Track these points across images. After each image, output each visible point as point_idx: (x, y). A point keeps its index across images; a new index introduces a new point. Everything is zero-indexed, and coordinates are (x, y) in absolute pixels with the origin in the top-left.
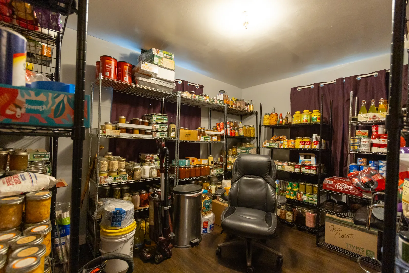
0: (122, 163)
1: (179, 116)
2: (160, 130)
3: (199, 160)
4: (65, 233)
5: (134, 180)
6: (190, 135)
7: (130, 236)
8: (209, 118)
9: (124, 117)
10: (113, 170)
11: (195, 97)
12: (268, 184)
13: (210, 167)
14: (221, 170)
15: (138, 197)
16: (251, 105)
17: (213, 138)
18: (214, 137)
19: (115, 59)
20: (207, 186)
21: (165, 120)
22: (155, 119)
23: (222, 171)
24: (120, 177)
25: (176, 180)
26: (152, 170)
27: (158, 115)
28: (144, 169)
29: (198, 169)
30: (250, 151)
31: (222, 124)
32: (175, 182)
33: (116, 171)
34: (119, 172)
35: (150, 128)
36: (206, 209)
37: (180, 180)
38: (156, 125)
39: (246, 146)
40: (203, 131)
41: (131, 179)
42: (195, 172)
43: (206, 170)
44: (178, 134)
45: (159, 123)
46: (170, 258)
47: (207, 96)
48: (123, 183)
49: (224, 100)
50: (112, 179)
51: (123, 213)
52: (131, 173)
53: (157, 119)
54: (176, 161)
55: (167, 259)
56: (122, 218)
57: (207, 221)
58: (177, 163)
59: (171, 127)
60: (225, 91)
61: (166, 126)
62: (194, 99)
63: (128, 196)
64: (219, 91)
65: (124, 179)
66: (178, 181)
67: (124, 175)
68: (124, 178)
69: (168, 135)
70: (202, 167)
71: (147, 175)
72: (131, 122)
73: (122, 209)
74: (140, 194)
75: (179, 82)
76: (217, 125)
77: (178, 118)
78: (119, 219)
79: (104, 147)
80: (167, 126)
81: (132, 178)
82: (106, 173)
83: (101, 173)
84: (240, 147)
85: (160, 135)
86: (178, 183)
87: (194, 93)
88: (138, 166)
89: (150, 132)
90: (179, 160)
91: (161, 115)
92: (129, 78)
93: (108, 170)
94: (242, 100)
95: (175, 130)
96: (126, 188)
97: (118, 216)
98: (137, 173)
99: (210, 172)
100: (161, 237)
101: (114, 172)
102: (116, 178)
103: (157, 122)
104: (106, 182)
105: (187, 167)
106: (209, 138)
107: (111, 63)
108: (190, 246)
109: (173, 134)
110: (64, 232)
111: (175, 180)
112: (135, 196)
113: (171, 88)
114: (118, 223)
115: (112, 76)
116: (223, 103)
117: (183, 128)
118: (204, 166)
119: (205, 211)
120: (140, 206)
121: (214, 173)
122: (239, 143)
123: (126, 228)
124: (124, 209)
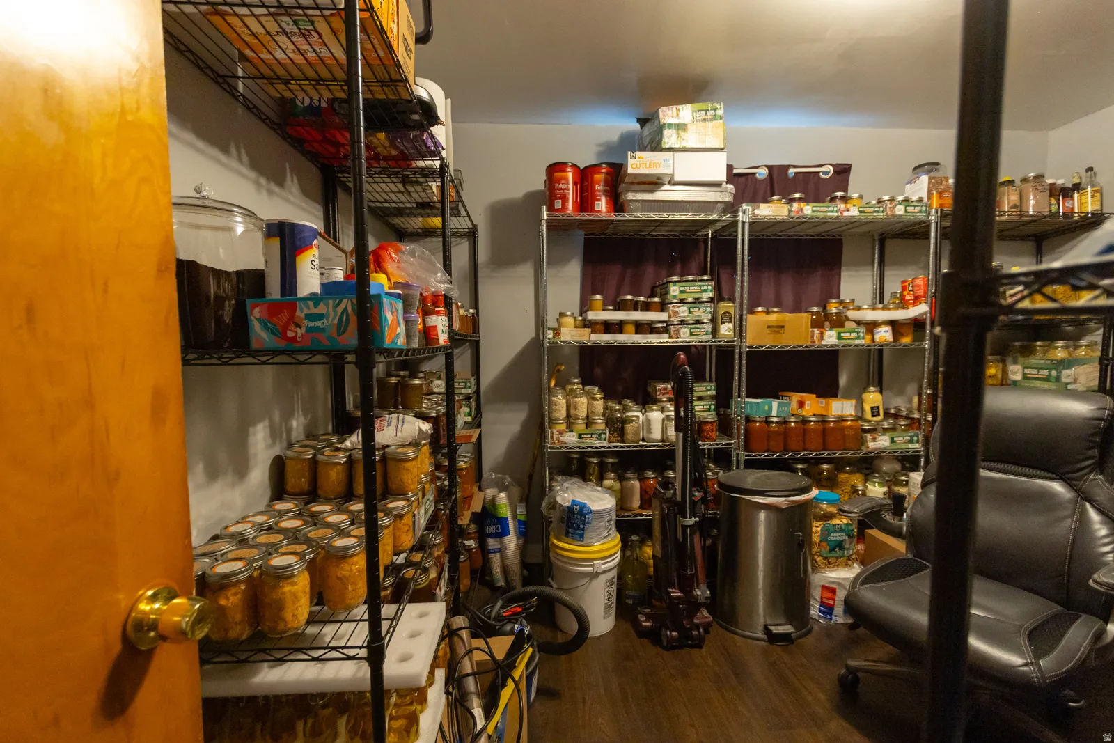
0: (595, 402)
1: (742, 275)
2: (691, 320)
3: (822, 403)
4: (500, 531)
5: (622, 445)
6: (783, 327)
7: (603, 566)
8: (876, 265)
9: (598, 297)
10: (577, 418)
11: (802, 210)
12: (1088, 505)
13: (866, 426)
14: (912, 437)
15: (637, 484)
16: (1089, 189)
17: (876, 330)
18: (880, 329)
19: (574, 166)
20: (852, 483)
21: (705, 291)
22: (677, 293)
23: (917, 442)
24: (592, 434)
25: (738, 454)
26: (668, 423)
27: (684, 281)
28: (649, 421)
29: (814, 431)
30: (1067, 375)
31: (921, 283)
32: (734, 459)
33: (583, 419)
34: (589, 422)
35: (663, 316)
36: (831, 551)
37: (750, 456)
38: (679, 307)
39: (1050, 355)
40: (836, 313)
41: (618, 441)
42: (801, 438)
43: (846, 433)
44: (740, 329)
45: (688, 303)
46: (700, 646)
47: (855, 196)
48: (596, 448)
49: (929, 198)
50: (576, 436)
51: (588, 514)
52: (617, 426)
53: (681, 292)
54: (737, 402)
55: (692, 647)
56: (584, 524)
57: (834, 586)
58: (739, 408)
59: (721, 309)
60: (938, 164)
61: (709, 309)
62: (798, 218)
63: (612, 479)
64: (915, 169)
65: (600, 440)
66: (743, 458)
67: (599, 430)
68: (599, 438)
69: (715, 332)
70: (832, 425)
71: (656, 434)
72: (618, 308)
73: (585, 504)
74: (642, 479)
75: (760, 174)
76: (904, 288)
77: (742, 281)
78: (578, 525)
79: (563, 367)
80: (710, 307)
81: (619, 439)
82: (563, 423)
83: (553, 422)
84: (1021, 359)
85: (691, 334)
86: (742, 464)
87: (800, 199)
88: (635, 412)
89: (662, 327)
90: (747, 400)
91: (692, 281)
92: (607, 203)
93: (568, 416)
94: (1035, 177)
95: (731, 318)
96: (610, 460)
97: (577, 519)
98: (629, 427)
99: (862, 442)
100: (674, 590)
101: (580, 421)
102: (583, 436)
103: (681, 299)
104: (562, 442)
105: (775, 420)
106: (858, 333)
107: (566, 179)
108: (765, 637)
109: (726, 329)
110: (498, 528)
111: (734, 453)
112: (630, 481)
113: (717, 202)
114: (578, 532)
115: (570, 206)
116: (924, 208)
117: (764, 309)
118: (841, 419)
119: (825, 555)
120: (641, 507)
121: (878, 446)
122: (1017, 343)
123: (596, 546)
124: (589, 504)
